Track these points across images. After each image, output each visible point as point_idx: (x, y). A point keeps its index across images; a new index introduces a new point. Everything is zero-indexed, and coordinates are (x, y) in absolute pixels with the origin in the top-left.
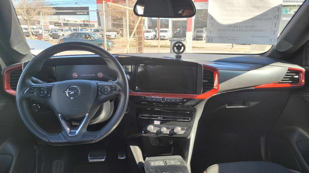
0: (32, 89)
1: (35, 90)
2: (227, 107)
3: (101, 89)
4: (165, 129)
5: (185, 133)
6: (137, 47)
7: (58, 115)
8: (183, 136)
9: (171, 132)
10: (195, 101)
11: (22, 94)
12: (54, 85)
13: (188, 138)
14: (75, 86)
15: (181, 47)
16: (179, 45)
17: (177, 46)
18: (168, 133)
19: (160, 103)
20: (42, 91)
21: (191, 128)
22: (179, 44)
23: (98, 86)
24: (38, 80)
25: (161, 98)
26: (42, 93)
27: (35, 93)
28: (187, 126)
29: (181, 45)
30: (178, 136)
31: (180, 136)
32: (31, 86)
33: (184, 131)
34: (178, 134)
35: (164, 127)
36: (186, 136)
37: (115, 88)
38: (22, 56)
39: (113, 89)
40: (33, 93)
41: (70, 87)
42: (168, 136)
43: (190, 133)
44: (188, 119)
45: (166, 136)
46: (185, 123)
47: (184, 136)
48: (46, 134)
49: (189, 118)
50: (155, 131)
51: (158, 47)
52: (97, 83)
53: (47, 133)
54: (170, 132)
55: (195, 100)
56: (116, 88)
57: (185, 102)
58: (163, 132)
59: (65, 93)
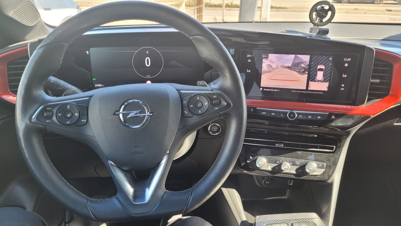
0: (47, 109)
1: (55, 110)
2: (395, 124)
3: (189, 103)
4: (288, 164)
5: (324, 172)
6: (196, 8)
7: (108, 161)
8: (321, 178)
9: (299, 171)
10: (353, 119)
11: (28, 121)
12: (92, 96)
13: (330, 181)
14: (136, 100)
15: (326, 12)
16: (323, 7)
17: (320, 10)
18: (294, 172)
19: (285, 120)
20: (68, 111)
21: (335, 164)
22: (323, 5)
23: (181, 97)
24: (59, 80)
25: (286, 113)
26: (69, 115)
27: (54, 118)
28: (328, 160)
29: (327, 7)
30: (311, 178)
31: (315, 179)
32: (44, 102)
33: (323, 170)
34: (312, 175)
35: (287, 161)
36: (327, 178)
37: (218, 100)
38: (25, 30)
39: (214, 102)
40: (50, 117)
41: (126, 103)
42: (293, 177)
43: (333, 172)
44: (332, 148)
45: (290, 177)
46: (326, 155)
47: (323, 178)
48: (86, 201)
49: (334, 147)
50: (270, 168)
51: (222, 7)
52: (177, 88)
53: (88, 200)
54: (296, 171)
55: (353, 116)
56: (220, 101)
57: (332, 121)
58: (284, 170)
59: (117, 116)
